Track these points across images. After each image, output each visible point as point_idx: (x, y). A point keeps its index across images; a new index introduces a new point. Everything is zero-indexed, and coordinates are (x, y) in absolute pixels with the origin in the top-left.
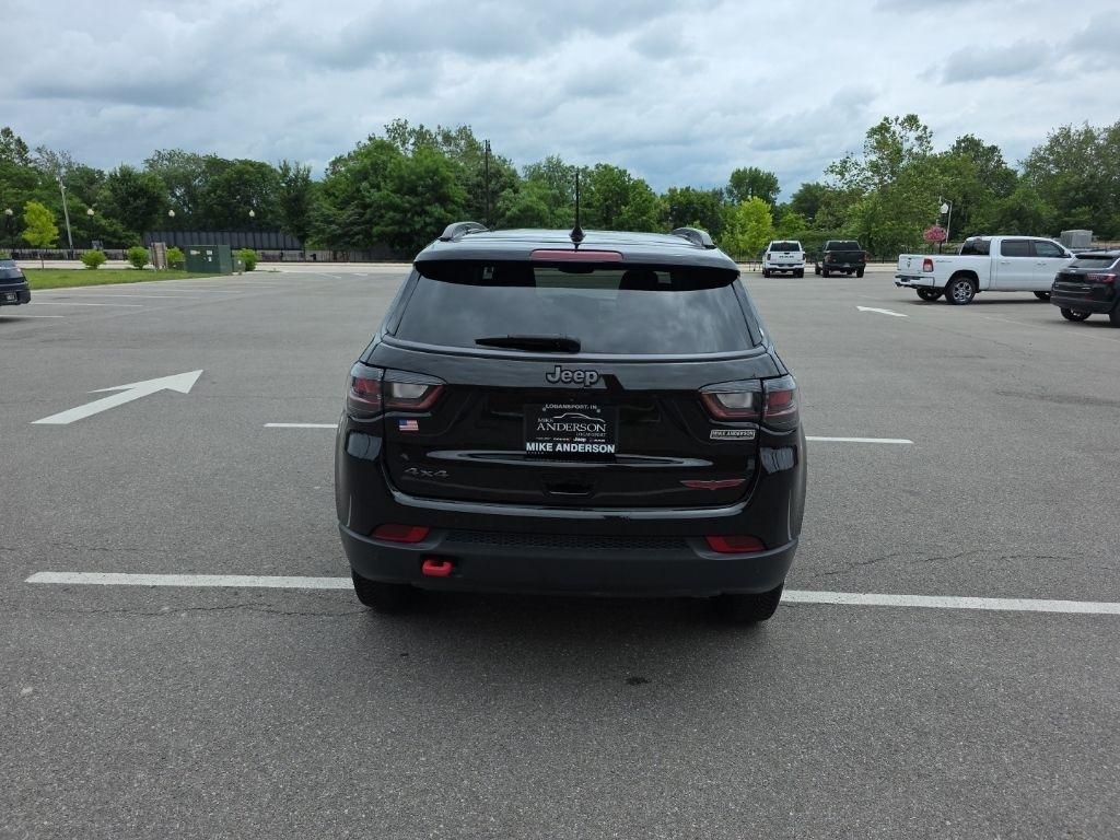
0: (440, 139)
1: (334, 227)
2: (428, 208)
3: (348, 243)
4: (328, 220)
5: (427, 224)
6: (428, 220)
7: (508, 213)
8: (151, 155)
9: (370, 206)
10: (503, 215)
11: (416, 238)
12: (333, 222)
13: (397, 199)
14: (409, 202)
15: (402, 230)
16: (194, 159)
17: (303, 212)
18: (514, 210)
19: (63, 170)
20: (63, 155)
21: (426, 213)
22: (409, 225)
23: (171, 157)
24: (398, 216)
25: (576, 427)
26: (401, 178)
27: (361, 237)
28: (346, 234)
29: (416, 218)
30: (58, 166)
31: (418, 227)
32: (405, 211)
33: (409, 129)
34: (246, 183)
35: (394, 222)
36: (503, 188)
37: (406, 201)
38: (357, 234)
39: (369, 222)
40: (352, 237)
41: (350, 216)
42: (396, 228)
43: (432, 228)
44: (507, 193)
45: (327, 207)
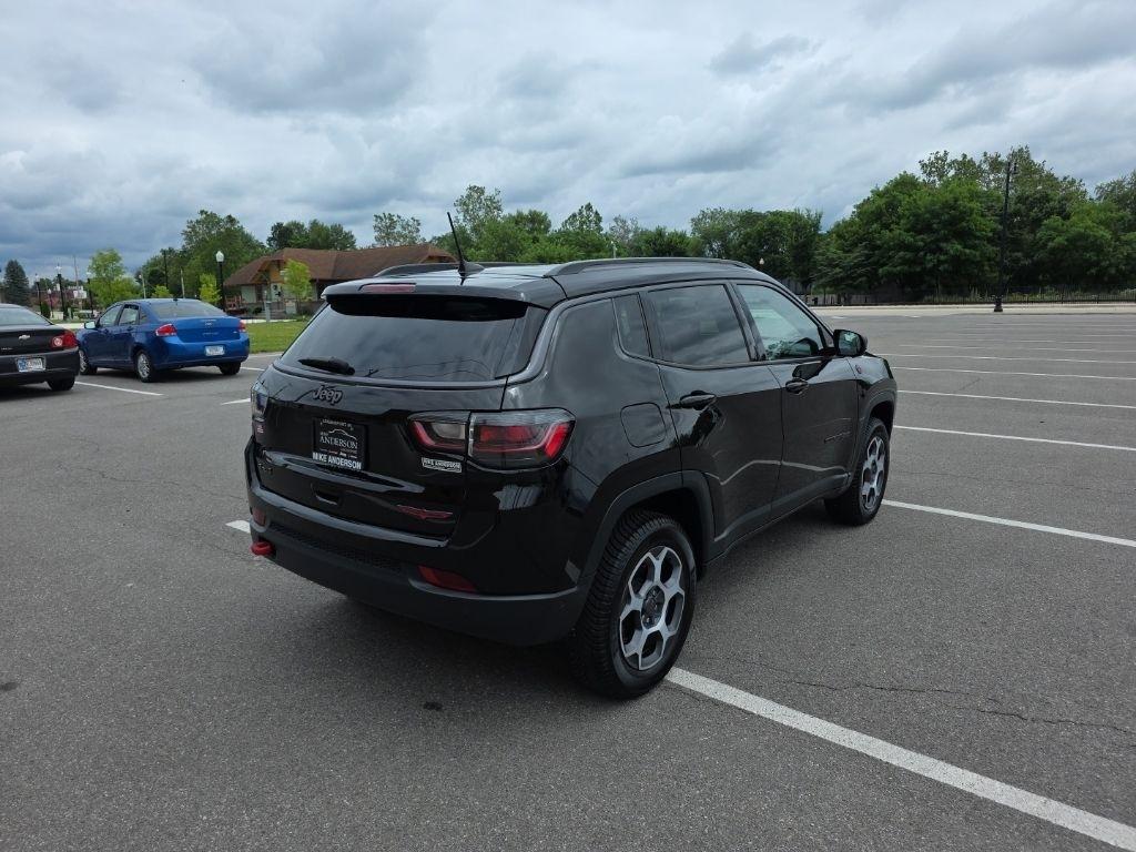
0: (985, 167)
1: (838, 270)
2: (943, 245)
3: (850, 286)
4: (831, 264)
5: (940, 262)
6: (942, 258)
7: (1050, 244)
8: (696, 214)
9: (879, 247)
10: (1045, 245)
11: (927, 278)
12: (837, 265)
13: (909, 239)
14: (922, 240)
15: (912, 270)
16: (730, 215)
17: (809, 257)
18: (1060, 240)
19: (631, 235)
20: (632, 220)
21: (941, 250)
22: (921, 264)
23: (713, 216)
24: (909, 255)
25: (342, 443)
26: (916, 216)
27: (864, 279)
28: (848, 277)
29: (928, 257)
30: (628, 231)
31: (930, 265)
32: (918, 250)
33: (948, 161)
34: (775, 234)
35: (905, 262)
36: (1048, 215)
37: (920, 240)
38: (861, 276)
39: (876, 263)
40: (854, 279)
41: (856, 257)
42: (906, 268)
43: (946, 266)
44: (1055, 220)
45: (833, 251)
